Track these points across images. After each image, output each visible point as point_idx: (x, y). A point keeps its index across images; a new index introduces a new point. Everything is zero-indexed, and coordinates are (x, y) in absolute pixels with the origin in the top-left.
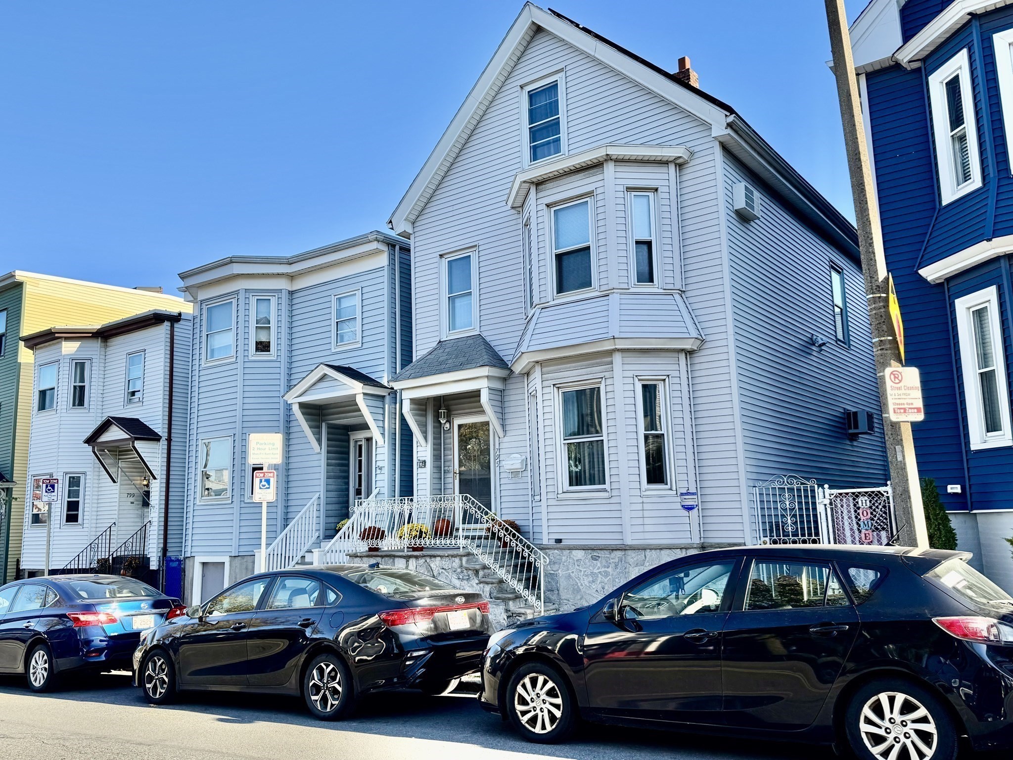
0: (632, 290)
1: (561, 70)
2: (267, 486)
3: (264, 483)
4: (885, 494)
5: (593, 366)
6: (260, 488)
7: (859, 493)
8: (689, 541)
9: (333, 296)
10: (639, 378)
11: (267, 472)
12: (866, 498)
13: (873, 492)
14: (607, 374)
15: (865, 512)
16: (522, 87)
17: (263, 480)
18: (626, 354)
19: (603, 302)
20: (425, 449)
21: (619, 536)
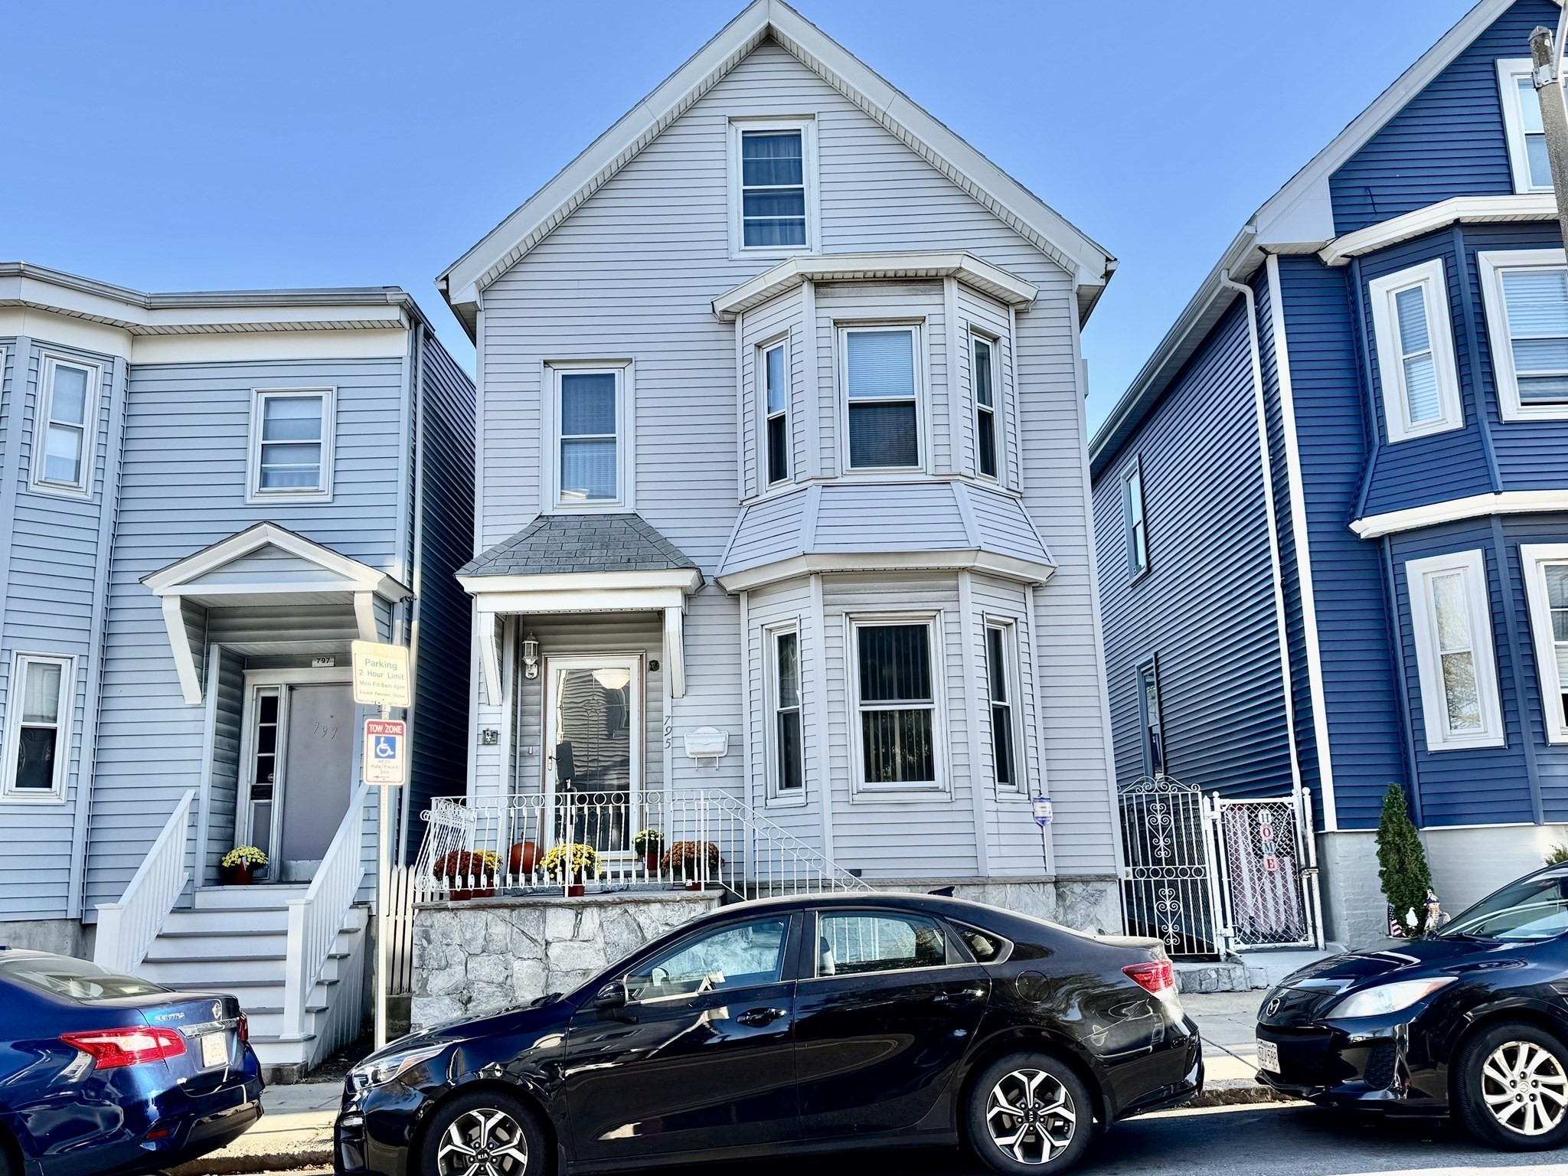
0: (976, 482)
1: (812, 117)
2: (390, 752)
3: (383, 746)
4: (1290, 806)
5: (922, 590)
6: (377, 756)
7: (1259, 804)
8: (1042, 872)
9: (255, 393)
10: (989, 617)
11: (389, 724)
12: (1268, 812)
13: (1275, 804)
14: (948, 606)
15: (1267, 831)
16: (731, 120)
17: (382, 739)
18: (977, 579)
19: (942, 492)
20: (497, 710)
21: (971, 864)
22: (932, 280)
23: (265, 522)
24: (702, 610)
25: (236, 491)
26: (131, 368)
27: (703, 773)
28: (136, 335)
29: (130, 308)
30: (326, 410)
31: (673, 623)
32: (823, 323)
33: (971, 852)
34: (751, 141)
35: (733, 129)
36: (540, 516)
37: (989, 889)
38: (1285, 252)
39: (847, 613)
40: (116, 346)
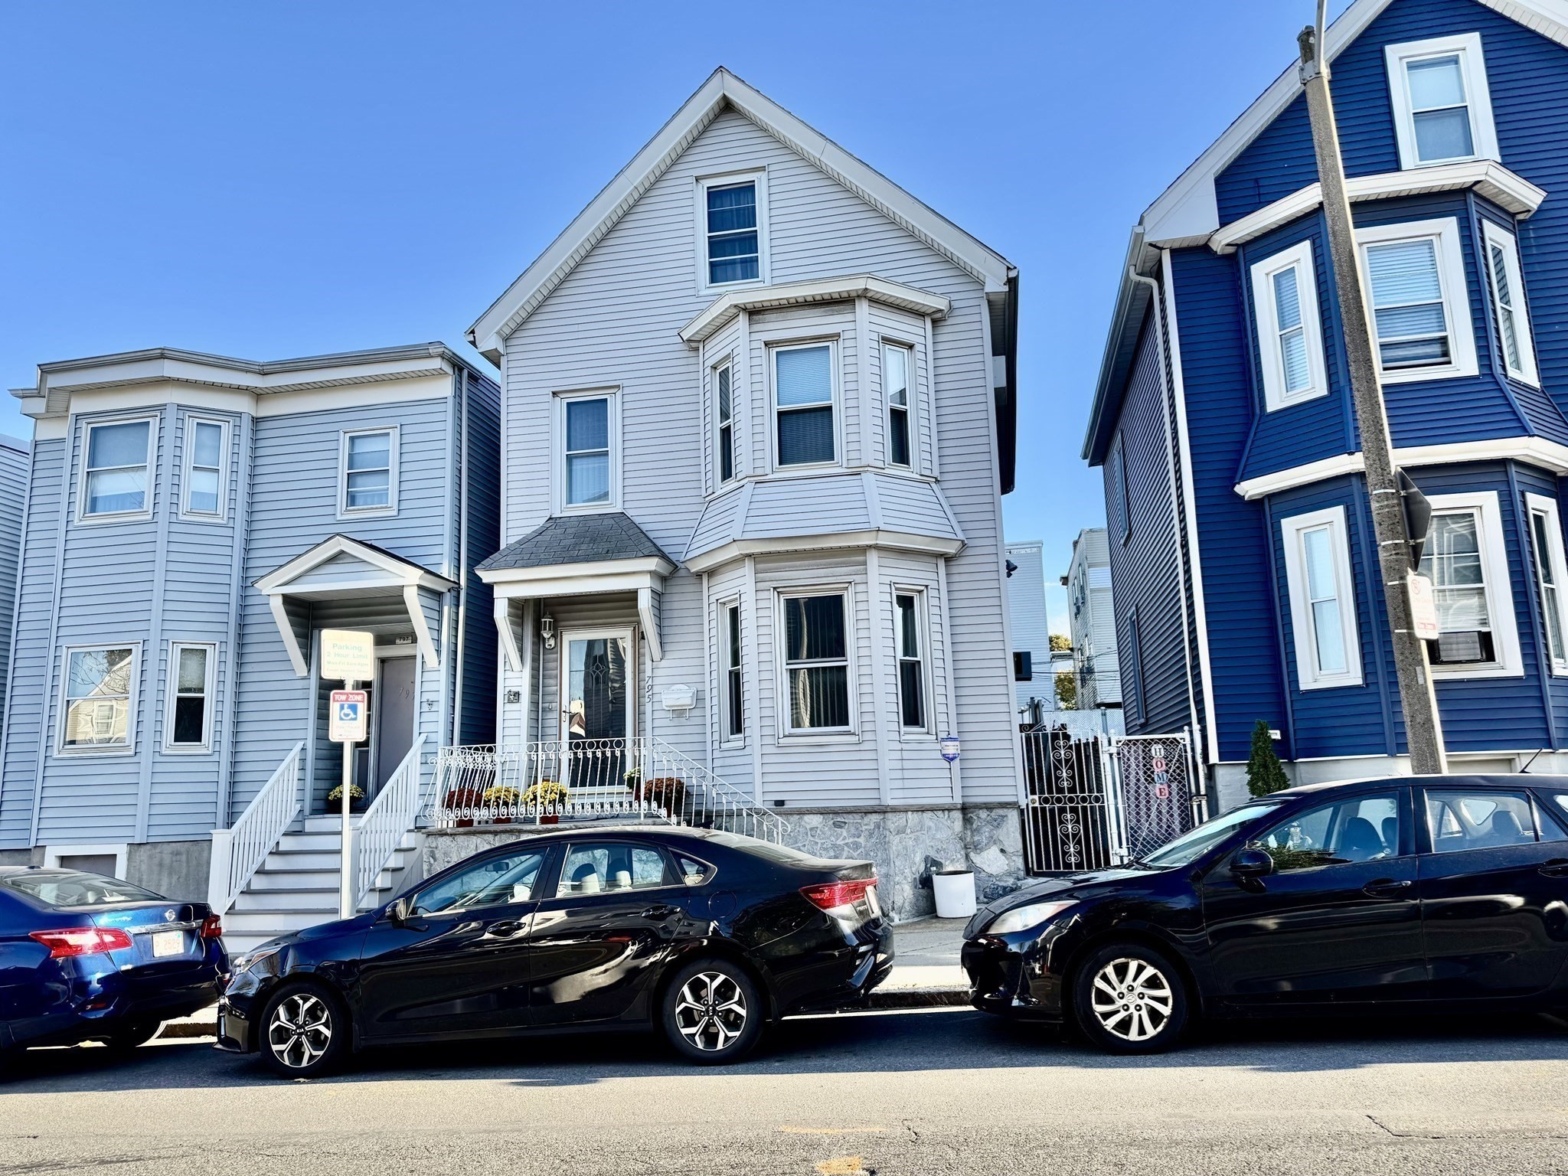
0: (887, 471)
1: (763, 169)
2: (352, 716)
3: (347, 711)
4: (1182, 741)
5: (837, 566)
6: (341, 719)
7: (1152, 740)
8: (949, 801)
9: (342, 434)
10: (897, 586)
11: (352, 694)
12: (1160, 746)
13: (1168, 739)
14: (858, 578)
15: (1159, 763)
16: (697, 179)
17: (346, 706)
18: (883, 554)
19: (853, 481)
20: (518, 675)
21: (874, 794)
22: (845, 301)
23: (338, 534)
24: (675, 589)
25: (330, 510)
26: (256, 421)
27: (676, 722)
28: (258, 395)
29: (249, 374)
30: (392, 443)
31: (645, 602)
32: (755, 345)
33: (873, 784)
34: (714, 195)
35: (700, 186)
36: (550, 518)
37: (889, 816)
38: (1176, 245)
39: (775, 588)
40: (243, 405)
